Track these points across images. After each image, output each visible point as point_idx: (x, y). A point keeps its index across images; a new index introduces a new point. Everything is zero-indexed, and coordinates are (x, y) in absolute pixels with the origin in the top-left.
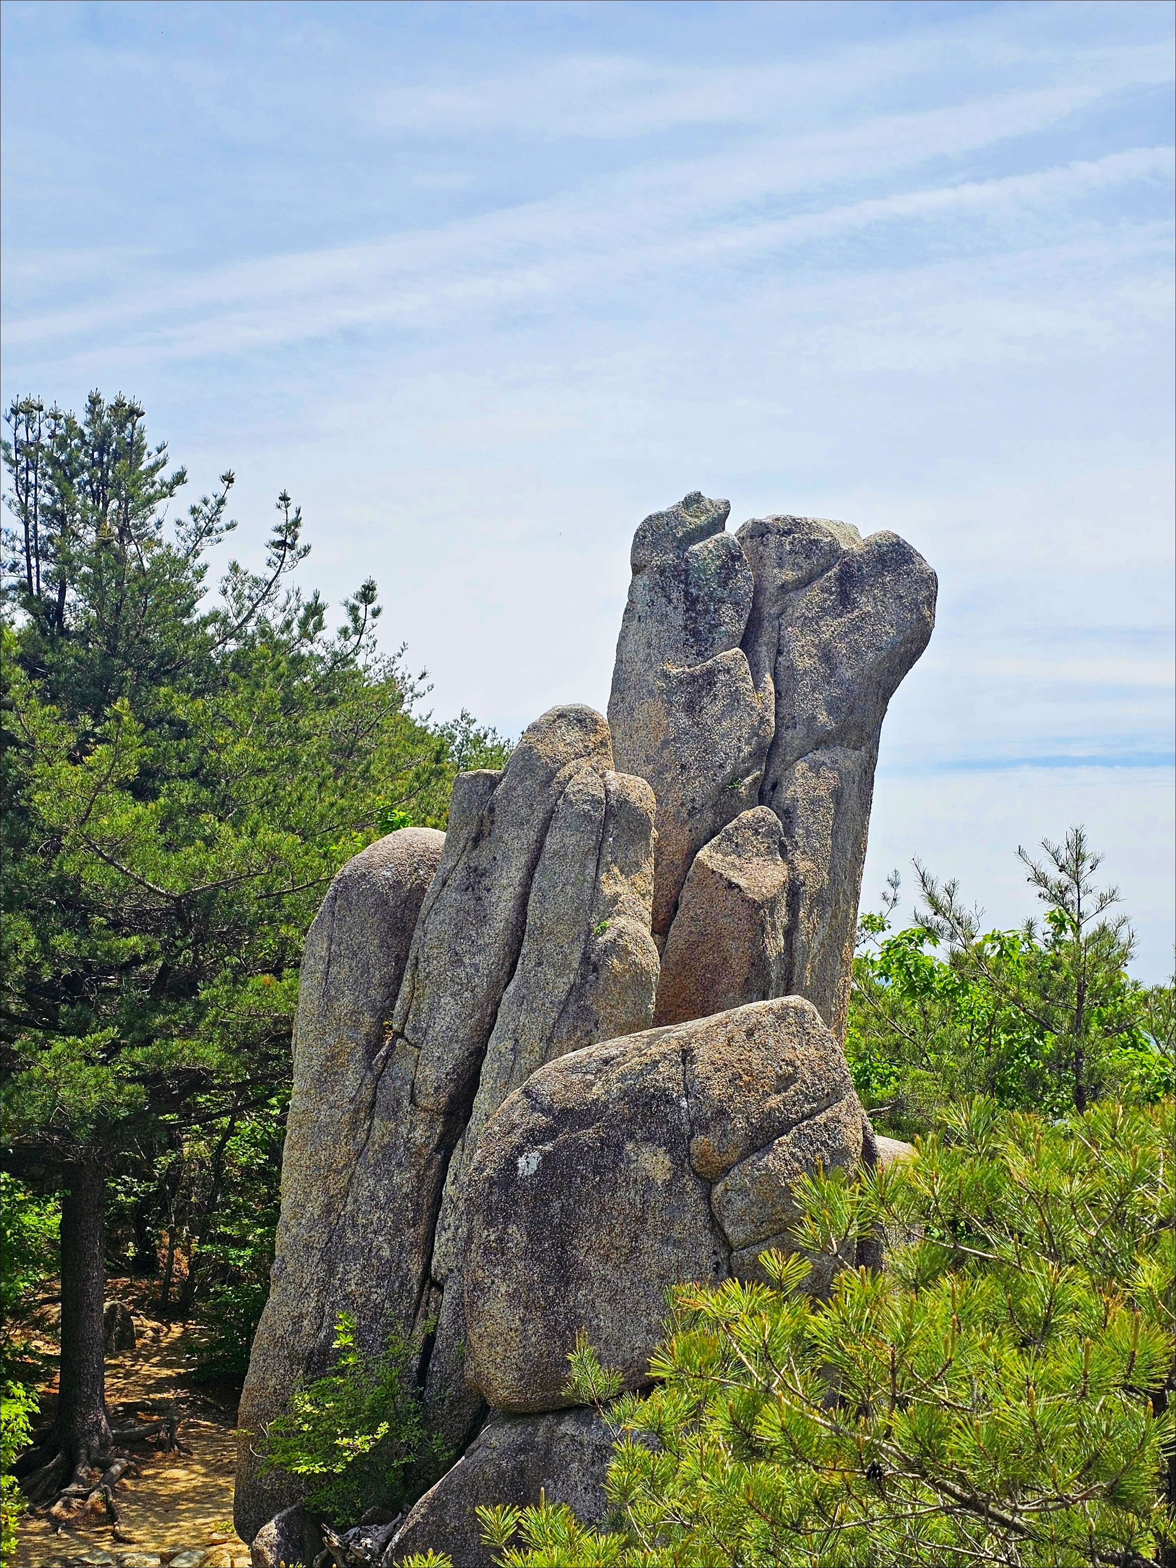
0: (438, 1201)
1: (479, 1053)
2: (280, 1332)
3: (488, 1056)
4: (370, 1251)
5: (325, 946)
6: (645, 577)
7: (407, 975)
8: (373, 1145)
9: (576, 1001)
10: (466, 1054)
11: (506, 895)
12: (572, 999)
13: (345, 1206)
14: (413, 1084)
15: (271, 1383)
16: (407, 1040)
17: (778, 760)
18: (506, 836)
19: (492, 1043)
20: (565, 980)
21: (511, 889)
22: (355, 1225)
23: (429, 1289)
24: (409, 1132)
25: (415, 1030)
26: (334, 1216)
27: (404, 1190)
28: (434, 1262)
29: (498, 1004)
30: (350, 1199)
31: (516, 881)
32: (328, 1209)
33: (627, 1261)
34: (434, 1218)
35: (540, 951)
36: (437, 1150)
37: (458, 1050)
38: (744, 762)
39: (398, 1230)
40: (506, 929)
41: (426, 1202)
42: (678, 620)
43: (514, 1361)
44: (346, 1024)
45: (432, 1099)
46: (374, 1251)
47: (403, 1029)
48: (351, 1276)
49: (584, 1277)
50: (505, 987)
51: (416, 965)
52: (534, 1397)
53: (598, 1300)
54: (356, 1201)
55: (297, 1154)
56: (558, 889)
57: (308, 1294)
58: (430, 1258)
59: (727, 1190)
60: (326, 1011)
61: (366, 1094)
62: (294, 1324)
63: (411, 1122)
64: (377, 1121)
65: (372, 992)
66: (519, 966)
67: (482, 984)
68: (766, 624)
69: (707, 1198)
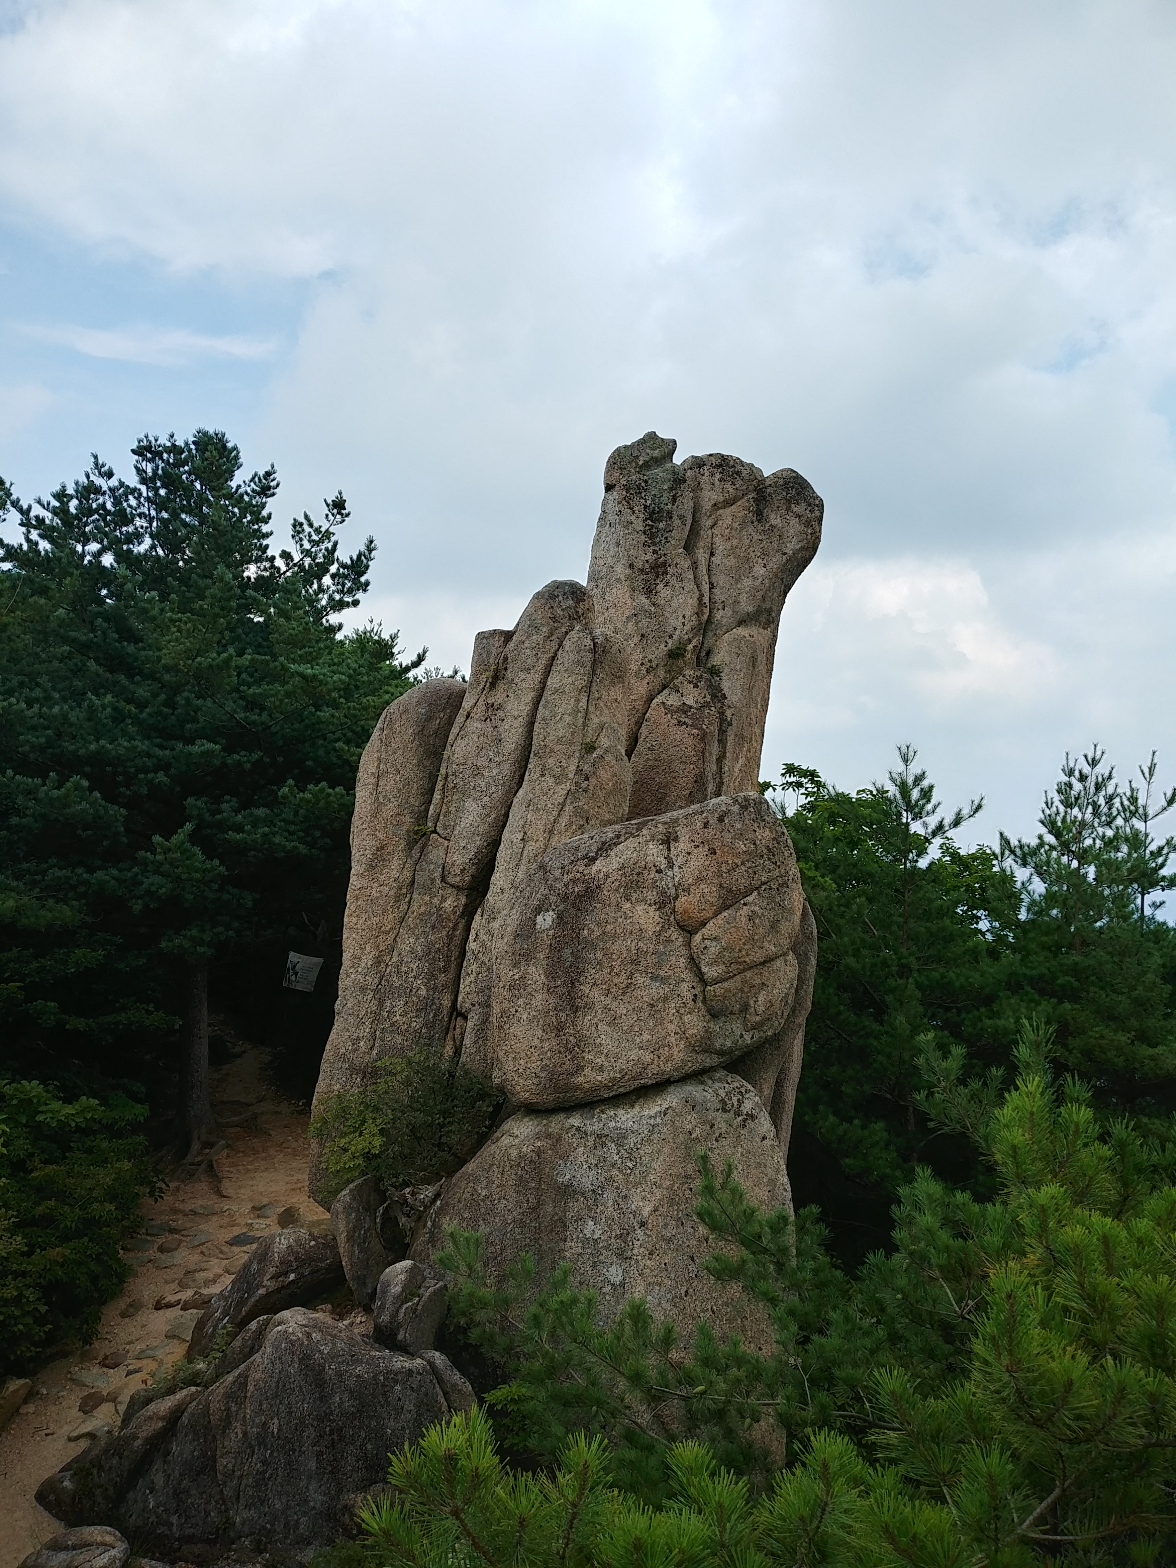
0: (463, 953)
1: (495, 843)
2: (343, 1051)
3: (502, 845)
4: (411, 991)
5: (376, 765)
6: (615, 493)
7: (439, 786)
8: (413, 913)
9: (572, 803)
10: (485, 844)
11: (516, 724)
12: (568, 801)
13: (391, 958)
14: (444, 867)
15: (336, 1088)
16: (439, 835)
17: (711, 634)
18: (516, 680)
19: (505, 835)
20: (563, 786)
21: (520, 719)
22: (399, 971)
23: (456, 1019)
24: (441, 902)
25: (445, 827)
26: (383, 965)
27: (437, 946)
28: (460, 999)
29: (510, 807)
30: (395, 953)
31: (525, 713)
32: (378, 961)
33: (624, 994)
34: (461, 966)
35: (544, 766)
36: (462, 916)
37: (478, 841)
38: (687, 634)
39: (432, 976)
40: (516, 749)
41: (455, 954)
42: (639, 525)
43: (533, 1071)
44: (391, 823)
45: (458, 878)
46: (414, 991)
47: (435, 827)
48: (396, 1009)
49: (589, 1007)
50: (515, 794)
51: (446, 778)
52: (548, 1098)
53: (600, 1024)
54: (400, 954)
55: (354, 920)
56: (558, 718)
57: (364, 1023)
58: (456, 996)
59: (704, 939)
60: (376, 814)
61: (407, 874)
62: (353, 1044)
63: (443, 896)
64: (415, 896)
65: (411, 800)
66: (526, 778)
67: (498, 792)
68: (702, 532)
69: (688, 944)
